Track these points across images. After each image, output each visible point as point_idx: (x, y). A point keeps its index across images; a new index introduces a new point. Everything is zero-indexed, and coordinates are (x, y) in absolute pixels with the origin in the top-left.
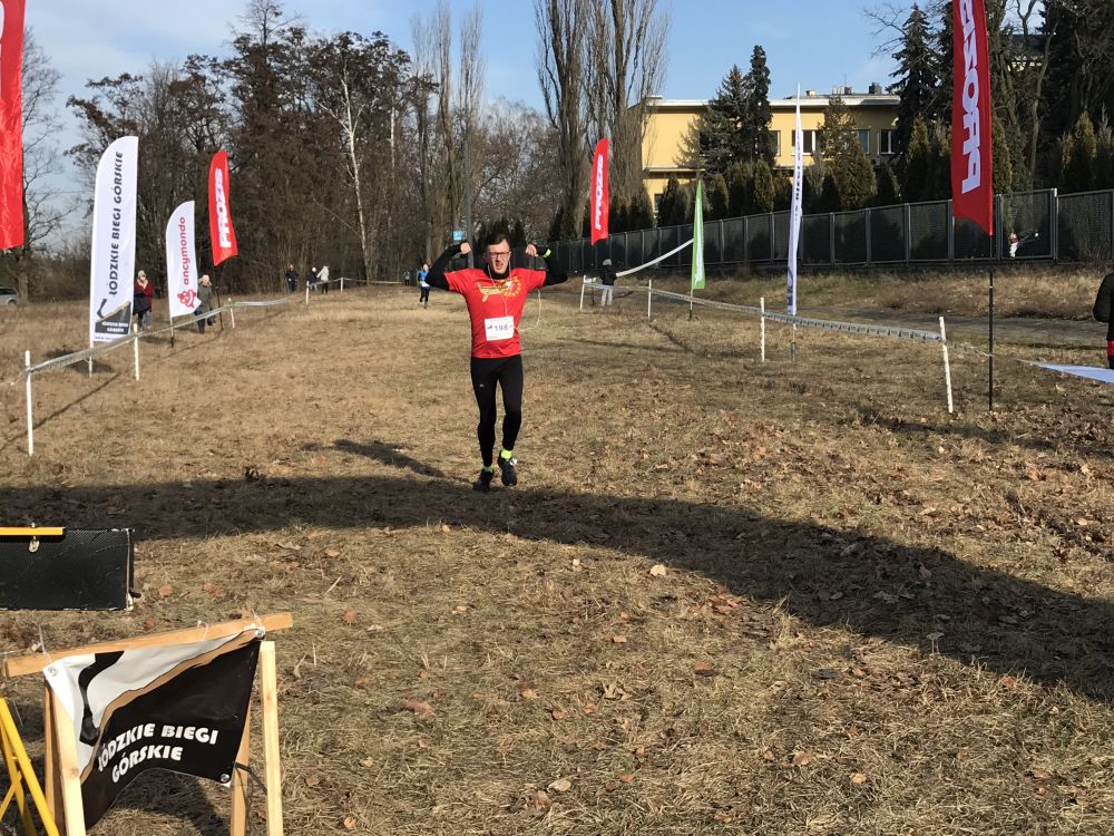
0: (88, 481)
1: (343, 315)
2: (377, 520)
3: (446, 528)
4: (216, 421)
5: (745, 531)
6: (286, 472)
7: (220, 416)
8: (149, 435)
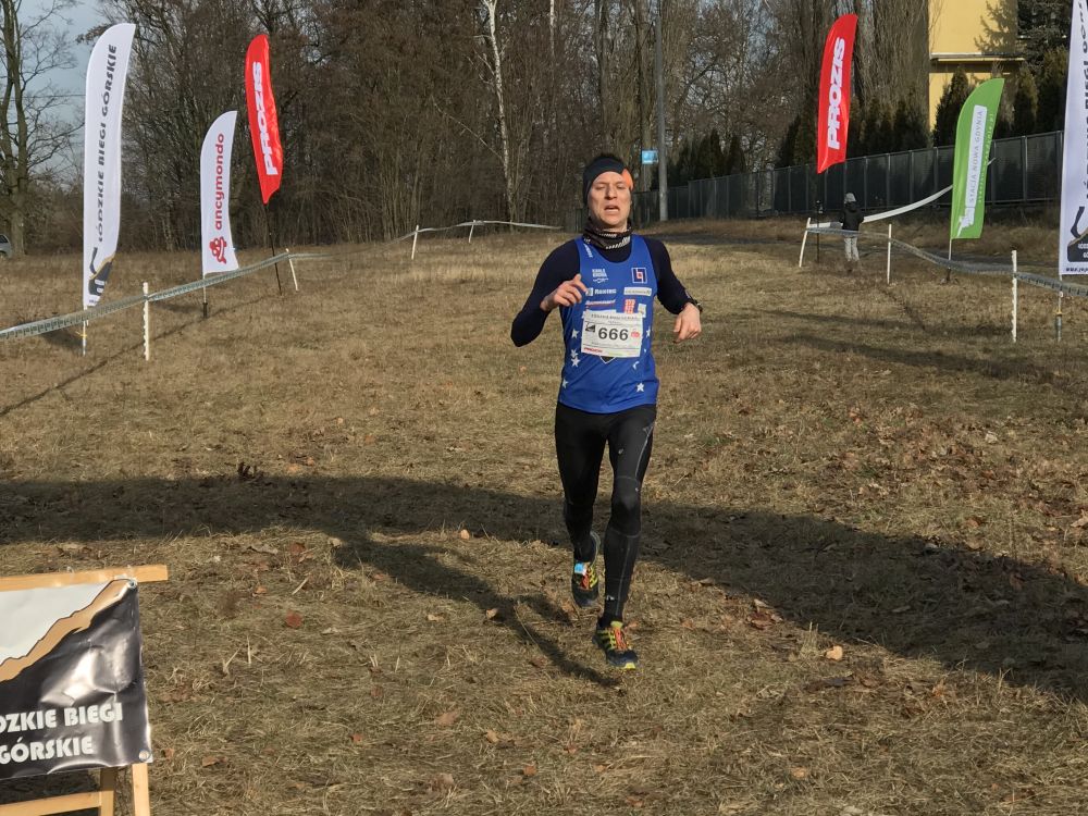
0: (42, 477)
1: (454, 273)
2: (387, 524)
3: (465, 534)
4: (232, 411)
5: (837, 542)
6: (295, 470)
7: (238, 406)
8: (138, 426)
